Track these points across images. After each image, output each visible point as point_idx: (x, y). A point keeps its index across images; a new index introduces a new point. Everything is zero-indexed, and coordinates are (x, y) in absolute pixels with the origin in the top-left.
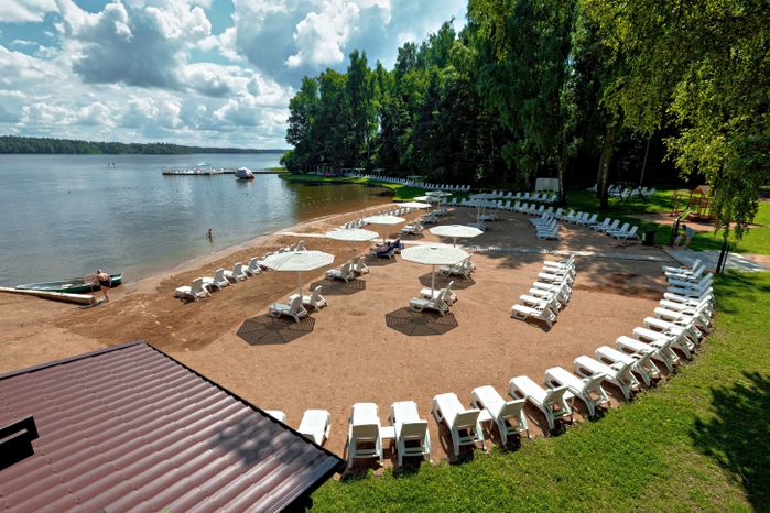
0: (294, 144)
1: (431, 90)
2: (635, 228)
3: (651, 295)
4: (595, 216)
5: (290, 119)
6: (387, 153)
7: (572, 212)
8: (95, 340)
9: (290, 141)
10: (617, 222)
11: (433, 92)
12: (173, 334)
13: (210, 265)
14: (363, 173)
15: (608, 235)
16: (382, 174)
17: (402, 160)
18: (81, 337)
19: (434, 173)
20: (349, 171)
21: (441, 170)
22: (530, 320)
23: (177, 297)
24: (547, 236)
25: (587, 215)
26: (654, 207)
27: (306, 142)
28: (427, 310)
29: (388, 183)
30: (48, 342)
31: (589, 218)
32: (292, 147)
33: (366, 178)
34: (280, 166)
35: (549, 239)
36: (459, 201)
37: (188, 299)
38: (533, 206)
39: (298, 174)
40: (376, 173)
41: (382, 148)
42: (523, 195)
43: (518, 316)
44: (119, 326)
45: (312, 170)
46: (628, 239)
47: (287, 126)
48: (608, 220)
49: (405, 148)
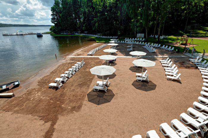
0: (54, 23)
1: (103, 6)
2: (173, 48)
3: (193, 68)
4: (160, 45)
5: (52, 15)
6: (88, 27)
7: (153, 44)
8: (30, 115)
9: (53, 22)
10: (167, 46)
11: (105, 6)
12: (63, 106)
13: (53, 72)
14: (81, 33)
15: (166, 50)
16: (87, 33)
17: (94, 29)
18: (22, 115)
19: (106, 33)
20: (75, 33)
21: (108, 32)
22: (174, 80)
23: (50, 88)
24: (152, 52)
25: (157, 44)
26: (170, 41)
27: (59, 23)
28: (143, 81)
29: (91, 36)
30: (6, 121)
31: (158, 45)
32: (54, 25)
33: (82, 35)
34: (50, 31)
35: (153, 52)
36: (120, 41)
37: (56, 88)
38: (141, 42)
39: (57, 34)
40: (85, 33)
41: (86, 25)
42: (134, 39)
43: (170, 79)
44: (36, 106)
45: (62, 33)
46: (172, 51)
47: (51, 17)
48: (164, 46)
49: (94, 25)
